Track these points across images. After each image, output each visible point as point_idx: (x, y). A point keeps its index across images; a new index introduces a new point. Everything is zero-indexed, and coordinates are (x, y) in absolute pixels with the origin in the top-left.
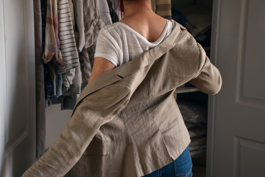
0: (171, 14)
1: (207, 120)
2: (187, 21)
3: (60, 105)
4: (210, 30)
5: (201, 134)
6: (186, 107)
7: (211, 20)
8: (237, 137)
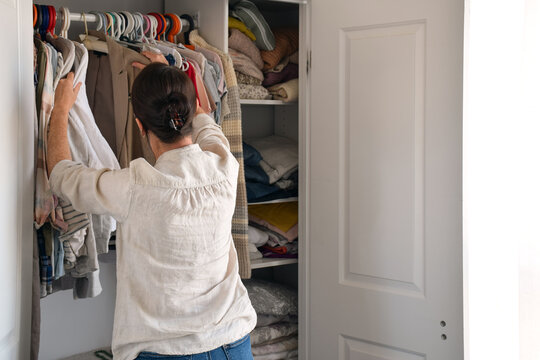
0: (242, 150)
1: (297, 312)
2: (262, 159)
3: (71, 291)
4: (297, 171)
5: (290, 332)
6: (265, 291)
7: (297, 158)
8: (345, 336)
